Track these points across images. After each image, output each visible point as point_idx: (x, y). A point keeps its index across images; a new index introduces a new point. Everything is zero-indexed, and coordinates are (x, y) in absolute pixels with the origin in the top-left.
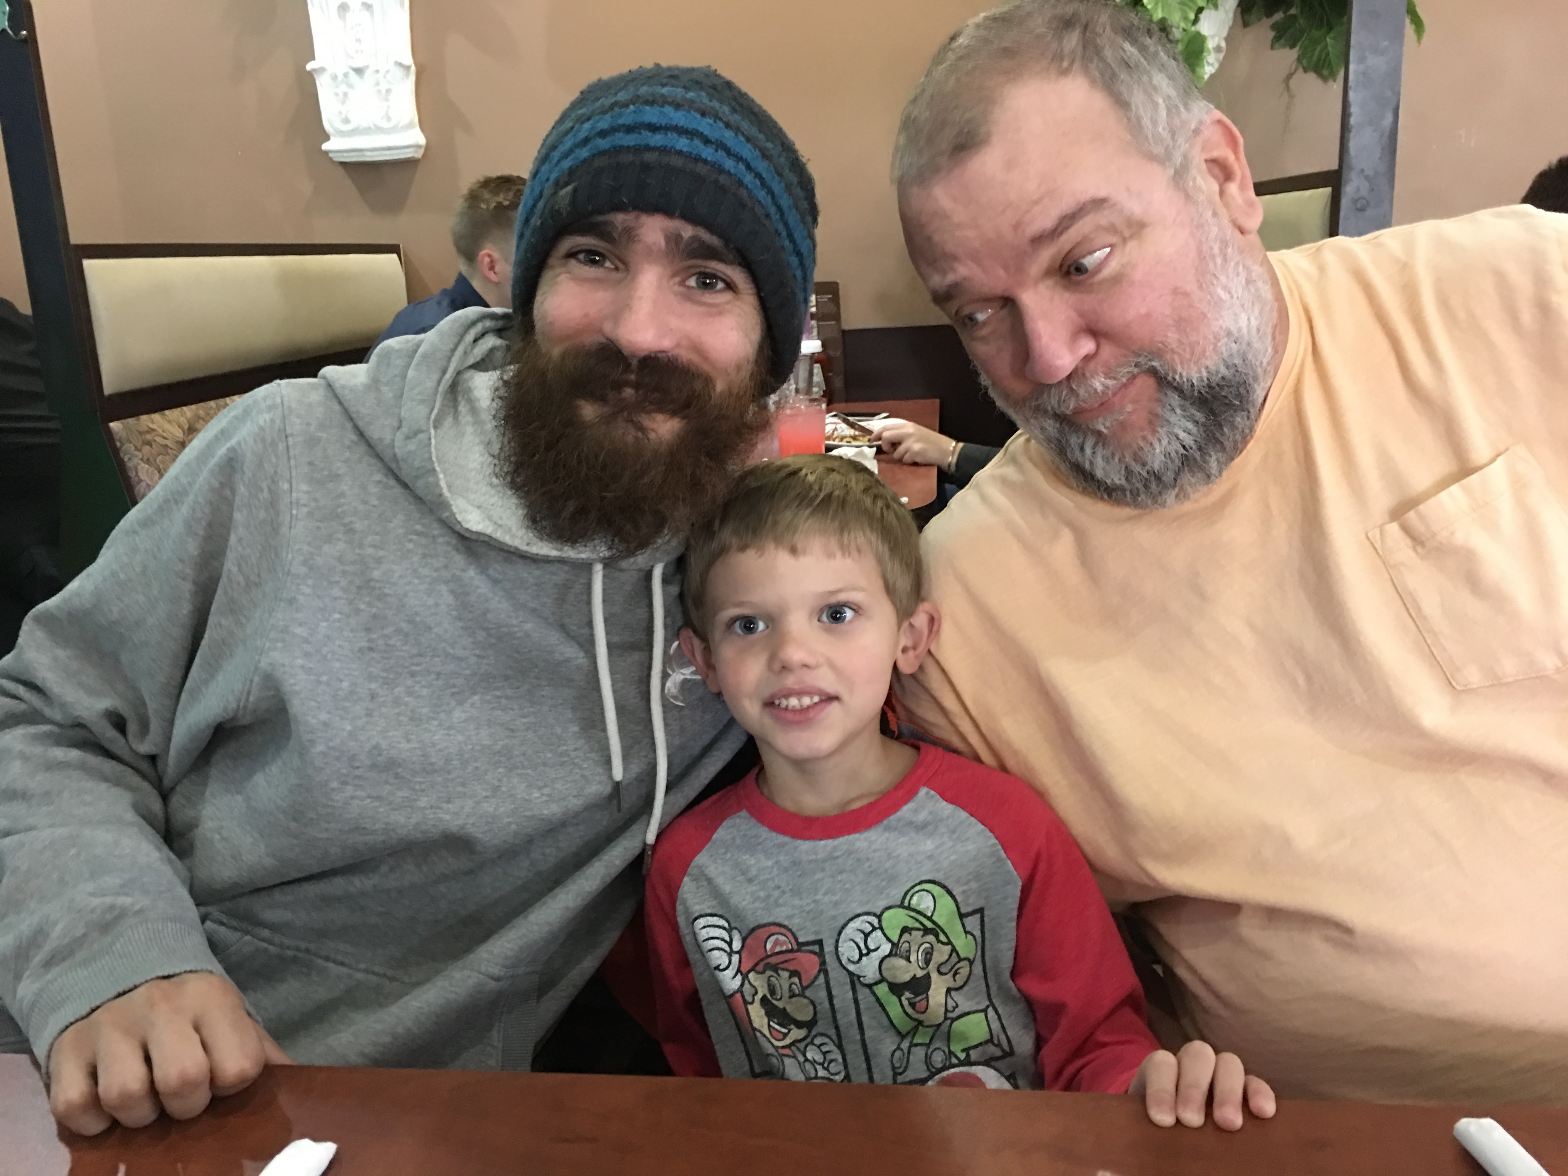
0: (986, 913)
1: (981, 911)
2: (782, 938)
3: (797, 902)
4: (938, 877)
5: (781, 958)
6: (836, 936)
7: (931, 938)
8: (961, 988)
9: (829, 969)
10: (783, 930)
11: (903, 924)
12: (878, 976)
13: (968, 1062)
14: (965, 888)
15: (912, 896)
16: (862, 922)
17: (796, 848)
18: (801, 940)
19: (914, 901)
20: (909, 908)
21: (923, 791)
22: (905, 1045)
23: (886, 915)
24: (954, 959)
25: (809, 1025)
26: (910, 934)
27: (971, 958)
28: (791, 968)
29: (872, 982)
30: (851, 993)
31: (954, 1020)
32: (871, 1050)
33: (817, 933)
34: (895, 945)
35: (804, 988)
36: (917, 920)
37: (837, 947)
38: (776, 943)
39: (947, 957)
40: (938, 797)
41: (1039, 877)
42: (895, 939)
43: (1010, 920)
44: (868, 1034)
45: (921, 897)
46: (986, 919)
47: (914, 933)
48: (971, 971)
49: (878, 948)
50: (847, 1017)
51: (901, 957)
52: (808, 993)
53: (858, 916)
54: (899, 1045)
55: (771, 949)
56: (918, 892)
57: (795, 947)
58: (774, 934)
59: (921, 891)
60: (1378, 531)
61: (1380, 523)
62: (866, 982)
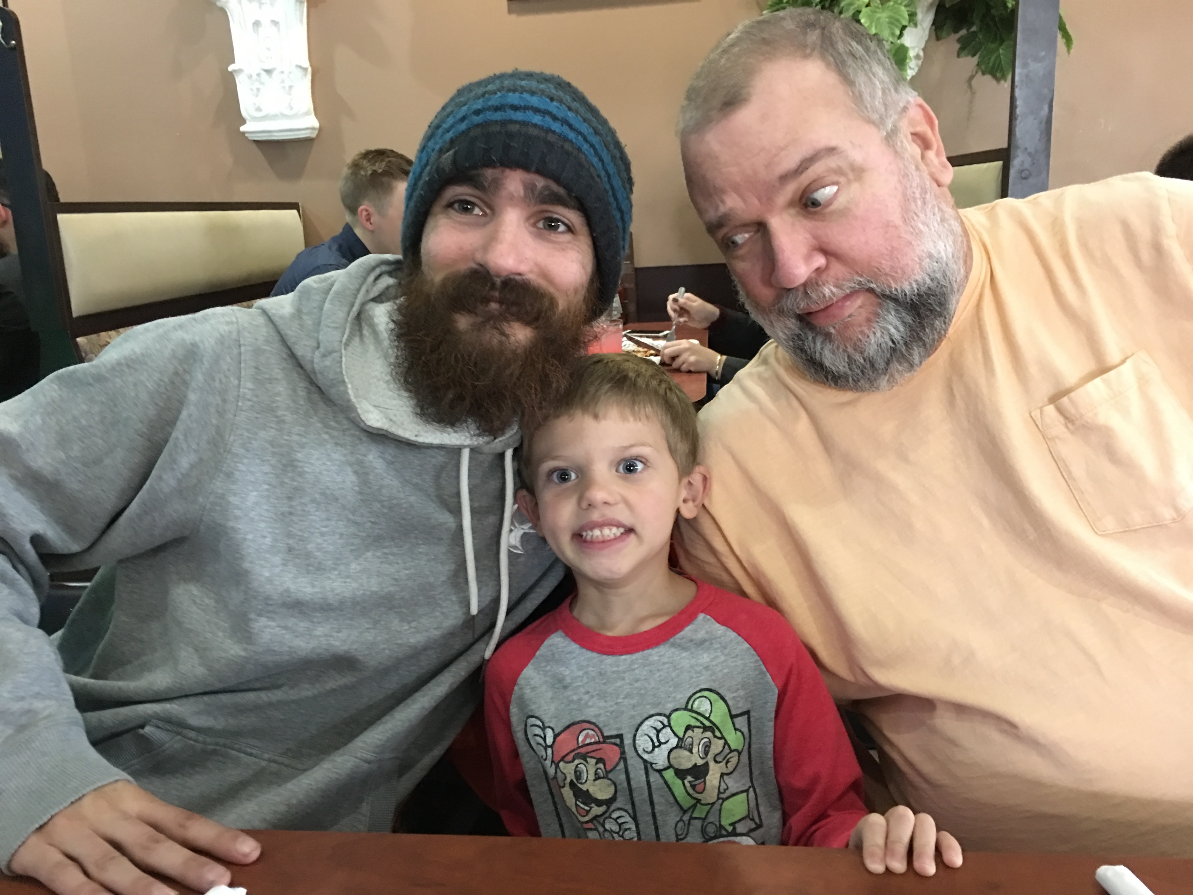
0: (752, 714)
1: (747, 713)
2: (591, 732)
3: (602, 704)
4: (714, 686)
5: (590, 748)
6: (633, 732)
7: (709, 734)
8: (731, 773)
9: (628, 757)
10: (592, 727)
11: (688, 723)
12: (666, 764)
13: (734, 834)
14: (735, 695)
15: (694, 701)
16: (655, 720)
17: (602, 661)
18: (605, 734)
19: (695, 706)
20: (691, 710)
21: (701, 616)
22: (686, 818)
23: (674, 716)
24: (727, 750)
25: (609, 802)
26: (693, 731)
27: (740, 749)
28: (598, 757)
29: (661, 768)
30: (644, 776)
31: (725, 799)
32: (659, 819)
33: (618, 729)
34: (680, 740)
35: (608, 772)
36: (697, 720)
37: (634, 740)
38: (587, 736)
39: (721, 749)
40: (714, 621)
41: (791, 688)
42: (681, 735)
43: (770, 721)
44: (657, 808)
45: (701, 701)
46: (752, 719)
47: (696, 730)
48: (739, 760)
49: (667, 741)
50: (641, 794)
51: (686, 749)
52: (610, 776)
53: (651, 716)
54: (681, 817)
55: (582, 741)
56: (698, 698)
57: (601, 740)
58: (585, 729)
59: (701, 697)
60: (1038, 411)
61: (1040, 405)
62: (658, 768)
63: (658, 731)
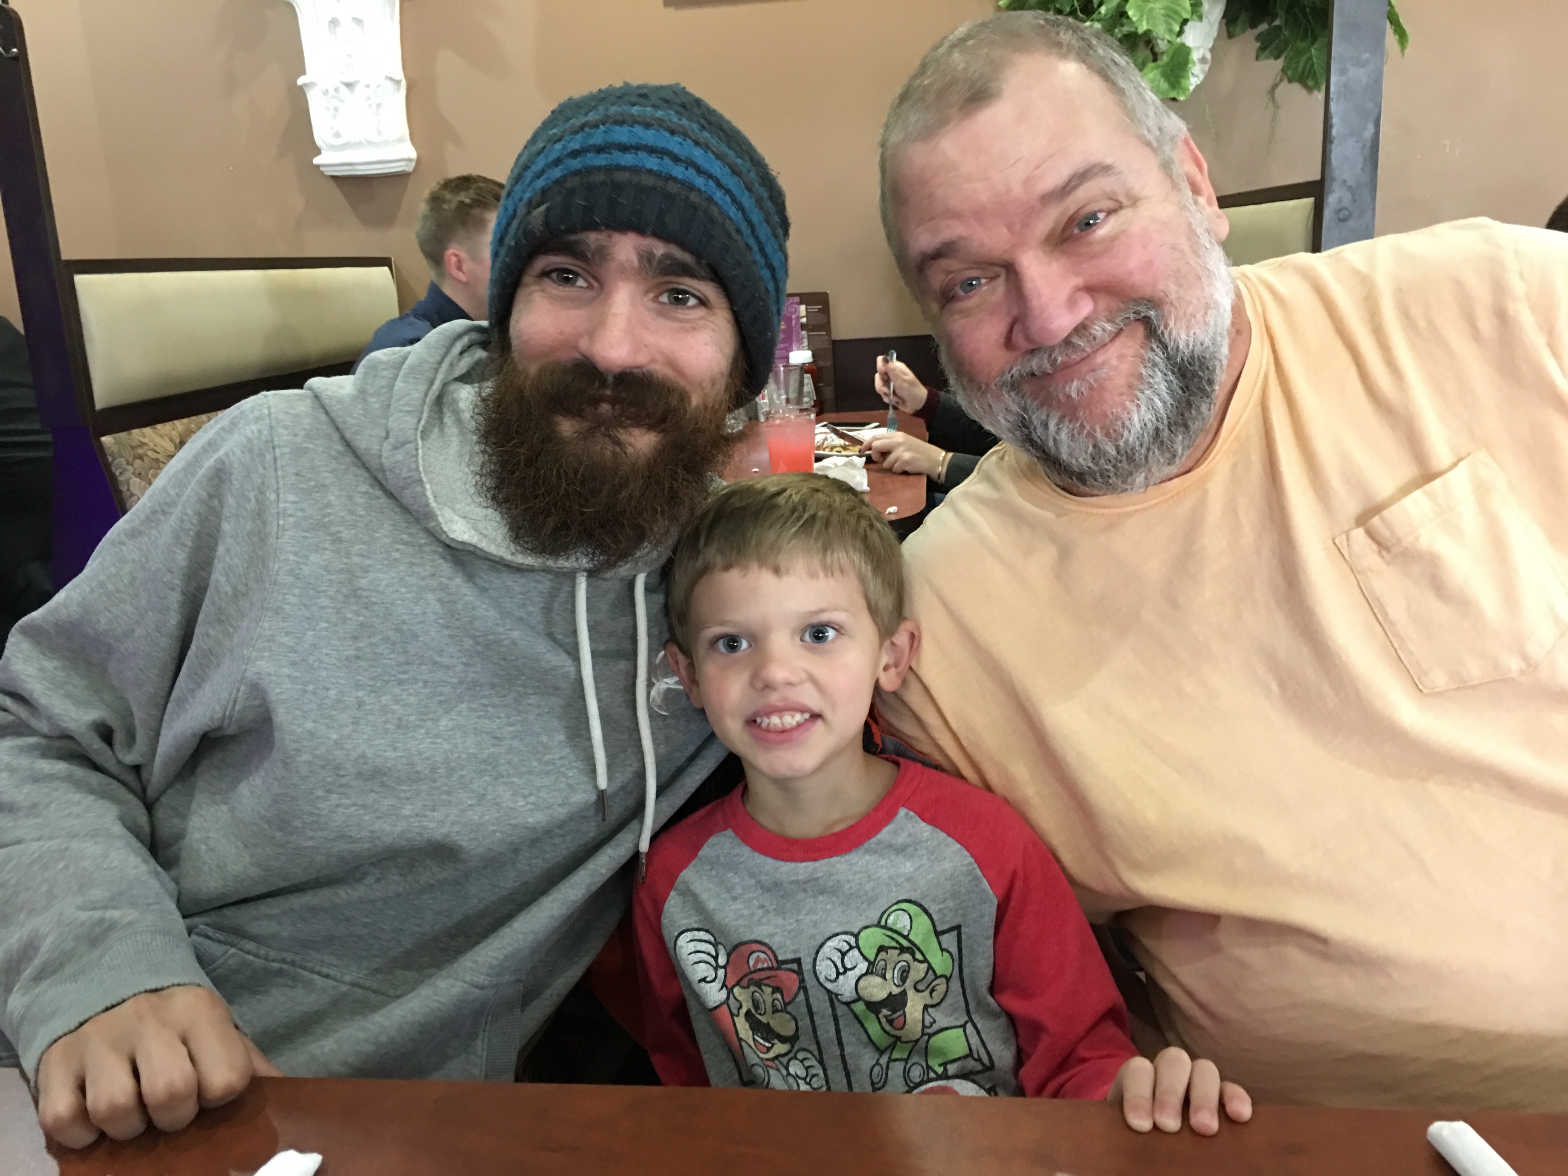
0: (963, 929)
1: (958, 928)
2: (762, 956)
3: (780, 921)
4: (914, 896)
5: (763, 975)
6: (813, 955)
7: (907, 956)
8: (938, 1004)
9: (808, 987)
10: (764, 948)
11: (880, 943)
12: (854, 995)
13: (945, 1076)
14: (941, 906)
15: (889, 915)
16: (839, 941)
17: (777, 868)
18: (780, 958)
19: (890, 921)
20: (885, 927)
21: (902, 812)
22: (884, 1060)
23: (863, 935)
24: (931, 976)
25: (791, 1040)
26: (887, 953)
27: (948, 974)
28: (773, 985)
29: (849, 1000)
30: (830, 1010)
31: (931, 1036)
32: (850, 1063)
33: (795, 952)
34: (871, 964)
35: (786, 1004)
36: (893, 938)
37: (814, 966)
38: (758, 960)
39: (923, 975)
40: (917, 818)
41: (1015, 894)
42: (871, 957)
43: (987, 939)
44: (848, 1049)
45: (898, 916)
46: (963, 936)
47: (890, 951)
48: (947, 988)
49: (855, 967)
50: (827, 1032)
51: (877, 975)
52: (789, 1008)
53: (836, 935)
54: (878, 1060)
55: (753, 966)
56: (894, 911)
57: (775, 965)
58: (754, 952)
59: (898, 910)
60: (1344, 537)
61: (1346, 528)
62: (844, 1000)
63: (844, 954)
